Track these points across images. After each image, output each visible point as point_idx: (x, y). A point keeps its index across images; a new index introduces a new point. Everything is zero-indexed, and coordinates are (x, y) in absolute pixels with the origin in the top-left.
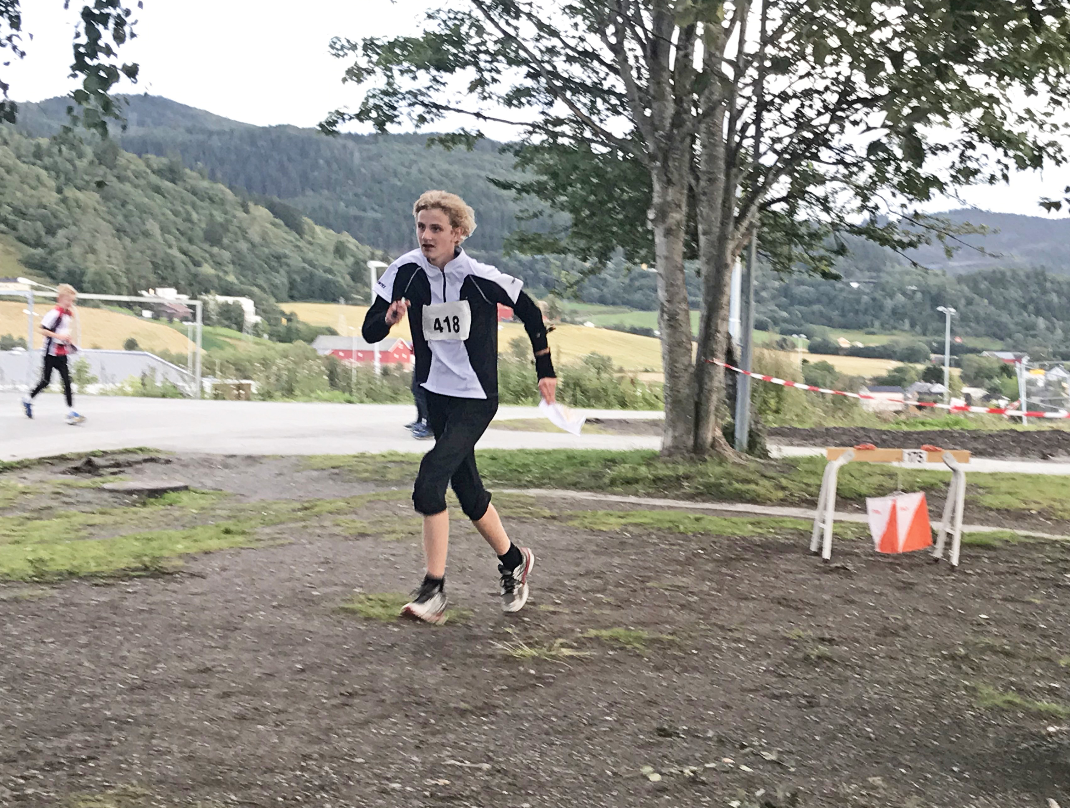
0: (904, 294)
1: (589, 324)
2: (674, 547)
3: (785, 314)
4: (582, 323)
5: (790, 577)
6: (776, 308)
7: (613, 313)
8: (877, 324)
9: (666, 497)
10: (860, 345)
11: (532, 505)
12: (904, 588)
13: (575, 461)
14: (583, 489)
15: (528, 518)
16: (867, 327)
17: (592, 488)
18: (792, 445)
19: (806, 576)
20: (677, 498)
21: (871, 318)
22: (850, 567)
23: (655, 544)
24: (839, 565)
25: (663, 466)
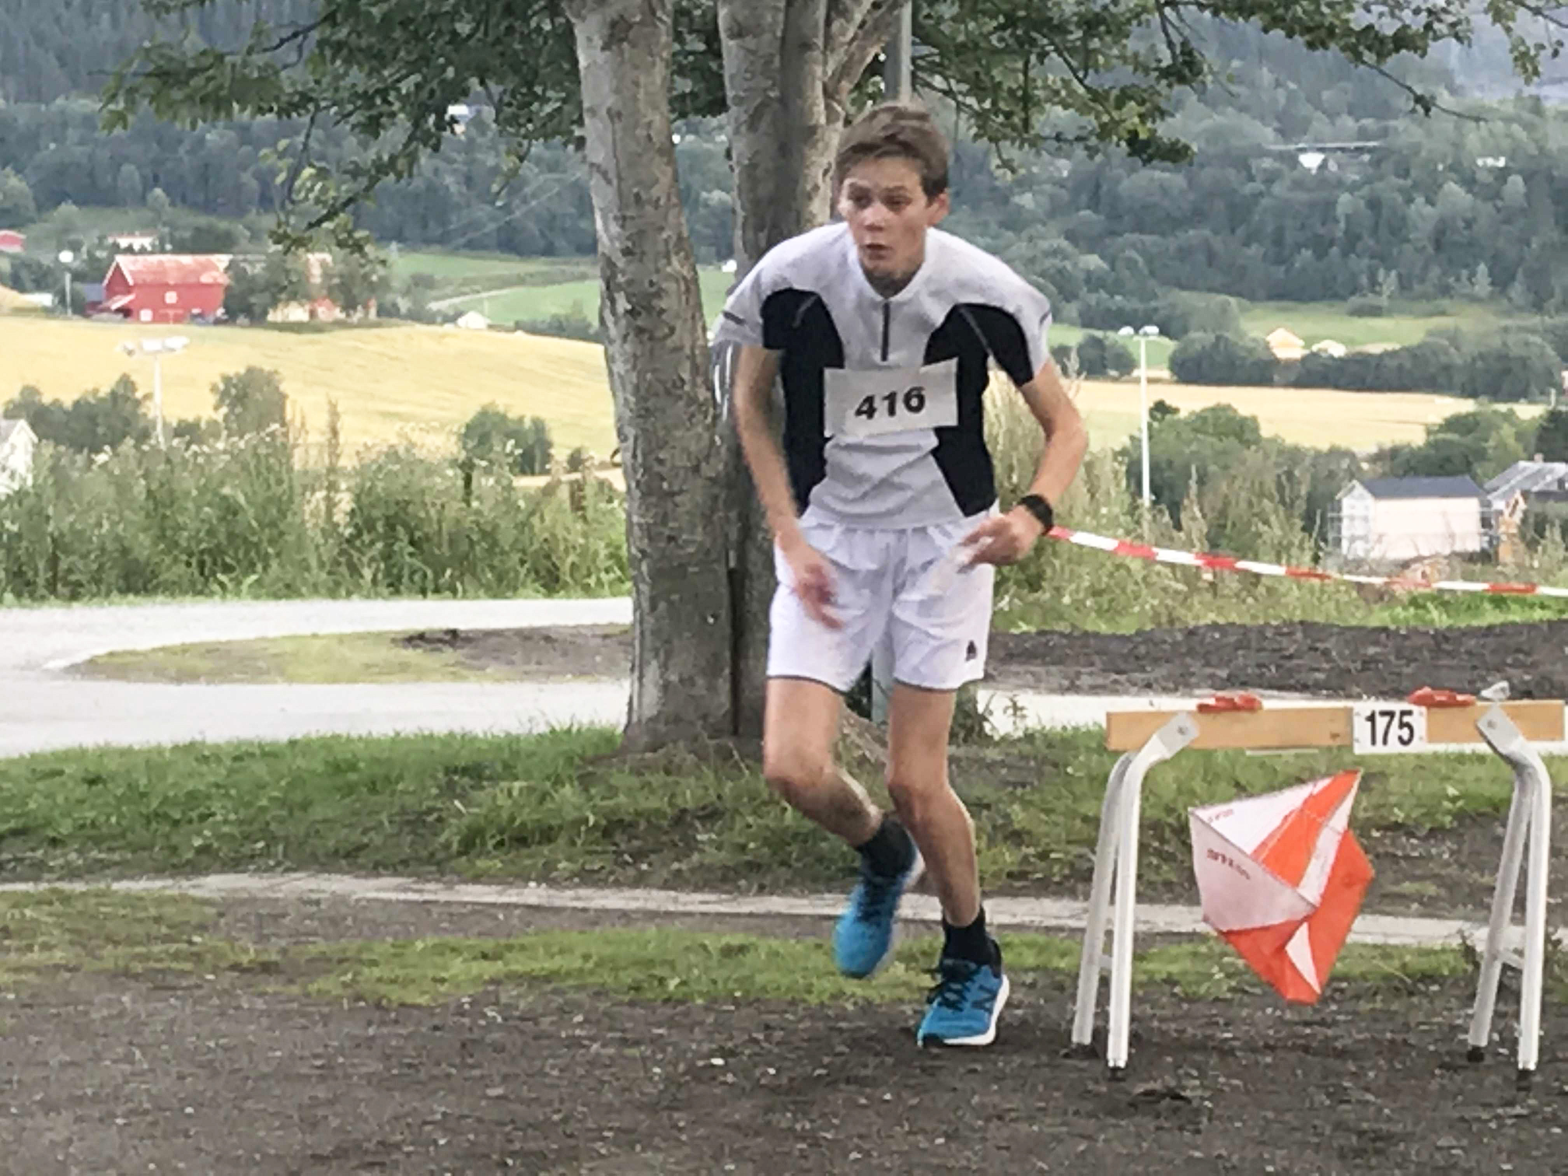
0: (1469, 182)
1: (473, 320)
2: (634, 1052)
3: (1093, 261)
4: (452, 318)
5: (998, 1132)
6: (1065, 244)
7: (548, 280)
8: (1389, 281)
9: (639, 881)
10: (1338, 350)
11: (202, 928)
12: (1359, 1153)
13: (353, 777)
14: (376, 869)
15: (183, 974)
16: (1355, 290)
17: (405, 862)
18: (1073, 688)
19: (1047, 1126)
20: (676, 882)
21: (1365, 262)
22: (1192, 1089)
23: (575, 1043)
24: (1156, 1086)
25: (635, 781)
